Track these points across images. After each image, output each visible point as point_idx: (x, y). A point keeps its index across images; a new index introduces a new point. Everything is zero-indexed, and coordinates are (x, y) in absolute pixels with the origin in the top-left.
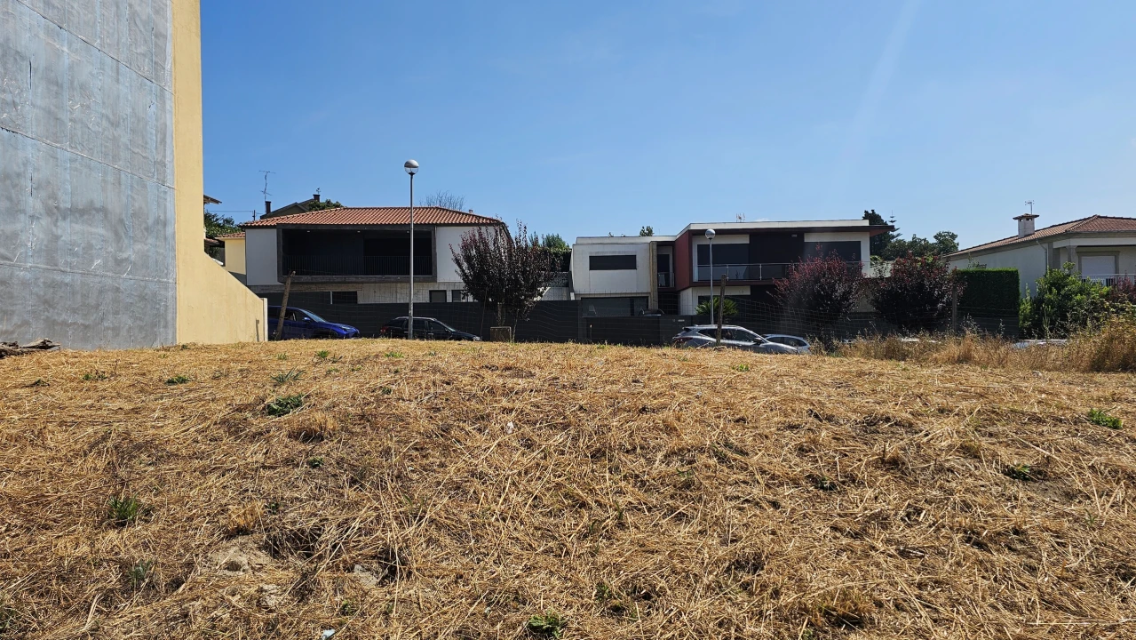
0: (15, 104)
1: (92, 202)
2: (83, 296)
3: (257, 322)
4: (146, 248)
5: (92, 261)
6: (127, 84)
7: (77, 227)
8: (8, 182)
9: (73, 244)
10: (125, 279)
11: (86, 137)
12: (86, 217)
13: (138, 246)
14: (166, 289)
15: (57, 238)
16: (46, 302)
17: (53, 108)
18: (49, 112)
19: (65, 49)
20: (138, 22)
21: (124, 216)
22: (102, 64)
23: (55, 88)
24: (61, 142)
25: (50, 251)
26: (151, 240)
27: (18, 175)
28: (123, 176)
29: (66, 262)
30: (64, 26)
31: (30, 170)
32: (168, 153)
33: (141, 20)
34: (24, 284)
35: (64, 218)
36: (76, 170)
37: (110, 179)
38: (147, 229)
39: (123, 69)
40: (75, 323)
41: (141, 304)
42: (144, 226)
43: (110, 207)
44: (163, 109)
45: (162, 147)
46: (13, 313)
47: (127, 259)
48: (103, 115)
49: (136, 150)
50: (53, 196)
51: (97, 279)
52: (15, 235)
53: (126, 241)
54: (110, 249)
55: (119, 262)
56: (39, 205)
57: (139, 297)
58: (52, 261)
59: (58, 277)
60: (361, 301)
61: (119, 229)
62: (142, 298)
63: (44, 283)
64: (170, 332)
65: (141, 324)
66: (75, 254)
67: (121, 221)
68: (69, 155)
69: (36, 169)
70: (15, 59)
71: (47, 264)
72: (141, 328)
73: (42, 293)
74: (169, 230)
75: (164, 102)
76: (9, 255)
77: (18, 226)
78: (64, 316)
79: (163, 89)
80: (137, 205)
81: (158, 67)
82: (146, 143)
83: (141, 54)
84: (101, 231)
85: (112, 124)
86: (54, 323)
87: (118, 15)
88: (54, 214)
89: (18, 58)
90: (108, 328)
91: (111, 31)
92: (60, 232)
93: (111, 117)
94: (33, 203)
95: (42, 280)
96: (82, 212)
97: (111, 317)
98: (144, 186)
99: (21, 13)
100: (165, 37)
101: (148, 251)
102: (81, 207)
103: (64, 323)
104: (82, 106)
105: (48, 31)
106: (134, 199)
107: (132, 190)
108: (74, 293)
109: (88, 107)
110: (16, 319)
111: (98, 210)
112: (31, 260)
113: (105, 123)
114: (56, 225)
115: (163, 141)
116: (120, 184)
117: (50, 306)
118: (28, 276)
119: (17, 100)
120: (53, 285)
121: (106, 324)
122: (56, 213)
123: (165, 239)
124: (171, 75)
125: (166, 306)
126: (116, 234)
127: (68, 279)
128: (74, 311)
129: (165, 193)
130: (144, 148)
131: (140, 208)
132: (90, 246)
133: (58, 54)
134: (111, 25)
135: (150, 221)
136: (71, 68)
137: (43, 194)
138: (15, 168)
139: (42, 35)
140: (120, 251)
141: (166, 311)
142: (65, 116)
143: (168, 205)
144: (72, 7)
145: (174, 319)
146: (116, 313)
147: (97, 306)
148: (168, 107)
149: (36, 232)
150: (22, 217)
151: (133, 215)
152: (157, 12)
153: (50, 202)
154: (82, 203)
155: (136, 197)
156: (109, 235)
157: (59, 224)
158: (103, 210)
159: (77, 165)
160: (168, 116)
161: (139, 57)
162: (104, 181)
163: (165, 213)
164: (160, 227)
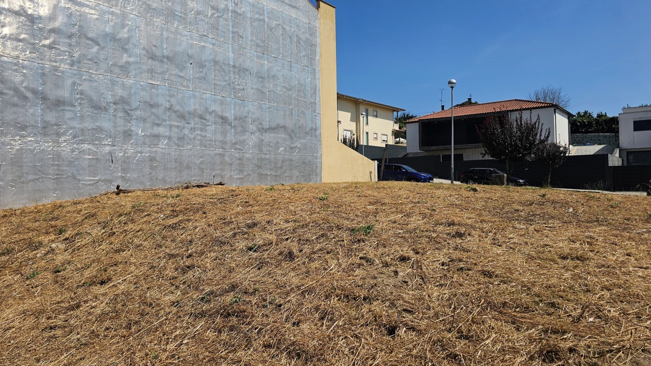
0: (244, 89)
1: (278, 124)
2: (275, 163)
3: (371, 173)
4: (306, 141)
5: (279, 149)
6: (296, 71)
7: (272, 135)
8: (241, 120)
9: (270, 142)
10: (295, 156)
11: (275, 97)
12: (275, 131)
13: (302, 141)
14: (316, 159)
15: (263, 140)
16: (258, 166)
17: (260, 88)
18: (259, 90)
19: (266, 62)
20: (301, 42)
21: (294, 129)
22: (283, 64)
23: (261, 79)
24: (264, 101)
25: (260, 145)
26: (308, 138)
27: (246, 117)
28: (294, 111)
29: (267, 150)
30: (265, 53)
31: (250, 114)
32: (317, 98)
33: (303, 41)
34: (249, 159)
35: (266, 132)
36: (271, 111)
37: (287, 113)
38: (306, 133)
39: (293, 65)
40: (271, 175)
41: (304, 166)
42: (304, 132)
43: (287, 126)
44: (315, 78)
45: (314, 95)
46: (244, 171)
47: (295, 147)
48: (283, 87)
49: (300, 99)
50: (261, 124)
51: (282, 156)
52: (244, 141)
53: (295, 139)
54: (287, 143)
55: (292, 148)
56: (255, 128)
57: (302, 162)
58: (261, 150)
59: (263, 156)
60: (465, 159)
61: (292, 134)
62: (304, 163)
63: (257, 159)
64: (319, 178)
65: (303, 174)
66: (271, 147)
67: (293, 131)
68: (267, 106)
69: (253, 114)
70: (244, 72)
71: (259, 151)
72: (303, 176)
73: (256, 163)
74: (318, 133)
75: (315, 75)
76: (242, 149)
77: (246, 137)
78: (266, 172)
79: (314, 70)
80: (300, 123)
81: (311, 59)
82: (306, 95)
83: (302, 56)
84: (283, 136)
85: (288, 90)
86: (262, 174)
87: (291, 42)
88: (261, 131)
89: (245, 71)
90: (287, 176)
91: (287, 50)
92: (264, 138)
93: (287, 86)
94: (252, 127)
95: (256, 158)
96: (274, 129)
97: (288, 172)
98: (304, 114)
99: (246, 53)
100: (316, 45)
101: (307, 142)
102: (273, 127)
103: (266, 175)
104: (273, 84)
105: (258, 57)
106: (299, 120)
107: (298, 117)
108: (270, 162)
109: (276, 85)
110: (245, 173)
111: (281, 127)
112: (251, 150)
113: (284, 90)
114: (262, 135)
115: (315, 93)
116: (292, 115)
117: (260, 168)
118: (250, 156)
119: (245, 88)
120: (261, 159)
121: (286, 175)
122: (262, 130)
123: (316, 136)
124: (319, 62)
125: (317, 167)
126: (290, 136)
127: (268, 157)
128: (271, 169)
129: (316, 116)
130: (305, 97)
131: (302, 124)
132: (278, 143)
133: (262, 65)
134: (287, 47)
135: (308, 129)
136: (268, 70)
137: (256, 123)
138: (244, 115)
139: (255, 59)
140: (293, 143)
141: (316, 168)
142: (265, 90)
143: (317, 121)
144: (269, 44)
145: (321, 172)
146: (291, 170)
147: (282, 167)
148: (317, 77)
149: (253, 139)
150: (247, 133)
151: (299, 127)
152: (311, 35)
153: (259, 126)
154: (273, 125)
155: (300, 119)
156: (287, 137)
157: (263, 134)
158: (284, 127)
159: (272, 110)
160: (317, 81)
161: (301, 58)
162: (284, 114)
163: (316, 125)
164: (313, 131)
